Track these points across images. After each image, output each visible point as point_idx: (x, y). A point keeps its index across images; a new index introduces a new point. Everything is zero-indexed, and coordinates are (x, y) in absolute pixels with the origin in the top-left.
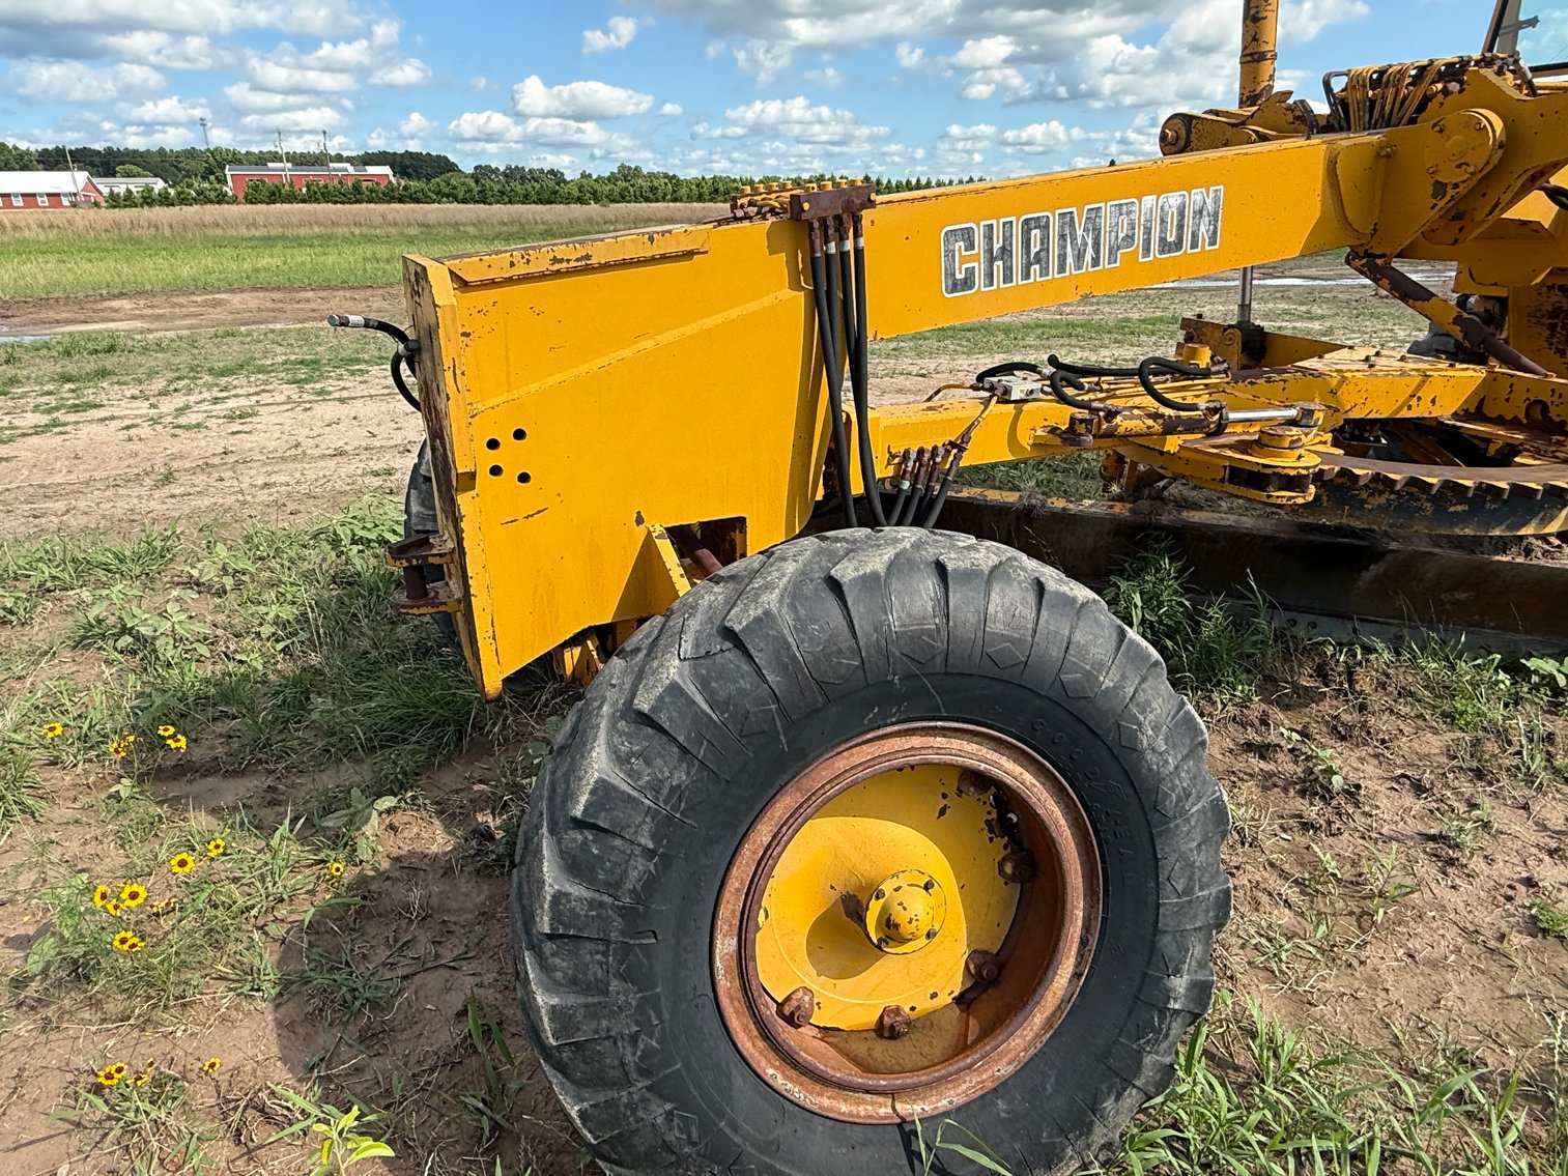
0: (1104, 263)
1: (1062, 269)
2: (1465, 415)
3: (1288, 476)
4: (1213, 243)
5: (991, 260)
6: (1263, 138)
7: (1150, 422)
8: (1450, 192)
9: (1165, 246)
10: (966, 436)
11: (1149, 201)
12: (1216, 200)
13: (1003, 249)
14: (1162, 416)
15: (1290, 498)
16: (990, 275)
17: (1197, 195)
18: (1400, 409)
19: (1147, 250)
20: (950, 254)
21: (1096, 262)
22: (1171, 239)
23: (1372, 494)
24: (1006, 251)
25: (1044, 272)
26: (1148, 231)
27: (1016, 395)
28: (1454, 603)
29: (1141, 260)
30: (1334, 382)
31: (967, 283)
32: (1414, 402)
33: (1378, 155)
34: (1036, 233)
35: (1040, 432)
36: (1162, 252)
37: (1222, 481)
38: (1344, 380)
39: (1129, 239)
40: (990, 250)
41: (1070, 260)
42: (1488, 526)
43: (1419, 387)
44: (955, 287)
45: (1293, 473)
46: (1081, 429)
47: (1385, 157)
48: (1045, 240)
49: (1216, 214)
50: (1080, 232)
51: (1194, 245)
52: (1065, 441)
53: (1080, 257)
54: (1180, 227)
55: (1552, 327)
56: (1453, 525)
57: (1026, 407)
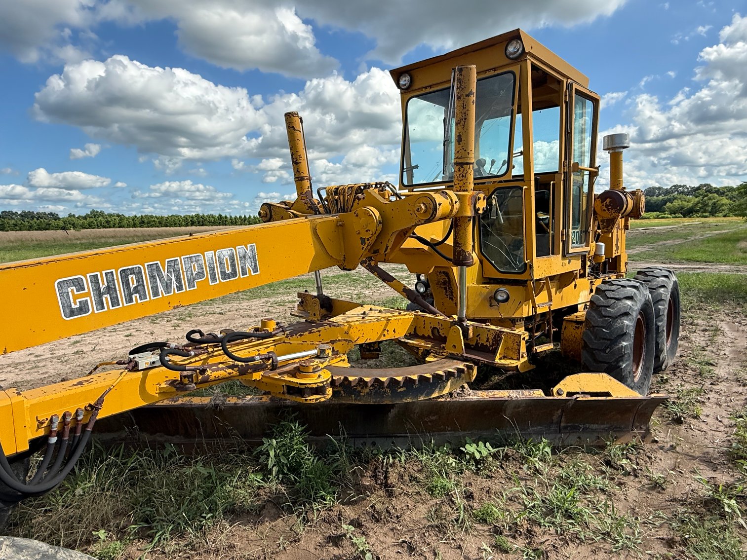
0: (186, 287)
1: (156, 294)
2: (409, 336)
3: (313, 388)
4: (255, 271)
5: (100, 295)
6: (296, 216)
7: (230, 371)
8: (367, 242)
9: (225, 275)
10: (100, 401)
11: (209, 254)
12: (252, 251)
13: (108, 288)
14: (237, 366)
15: (317, 399)
16: (101, 304)
17: (240, 249)
18: (380, 337)
19: (214, 278)
20: (64, 295)
21: (180, 288)
22: (229, 271)
23: (362, 388)
24: (110, 289)
25: (143, 296)
26: (212, 269)
27: (142, 366)
28: (431, 421)
29: (211, 284)
30: (346, 328)
31: (83, 309)
32: (386, 332)
33: (337, 225)
34: (132, 278)
35: (163, 385)
36: (225, 279)
37: (283, 393)
38: (350, 326)
39: (201, 274)
40: (98, 289)
41: (161, 289)
42: (417, 396)
43: (386, 325)
44: (72, 313)
45: (315, 386)
46: (186, 381)
47: (340, 226)
48: (140, 280)
49: (254, 258)
50: (165, 274)
51: (244, 273)
52: (178, 389)
53: (168, 287)
54: (233, 266)
55: (445, 289)
56: (402, 398)
57: (151, 372)
